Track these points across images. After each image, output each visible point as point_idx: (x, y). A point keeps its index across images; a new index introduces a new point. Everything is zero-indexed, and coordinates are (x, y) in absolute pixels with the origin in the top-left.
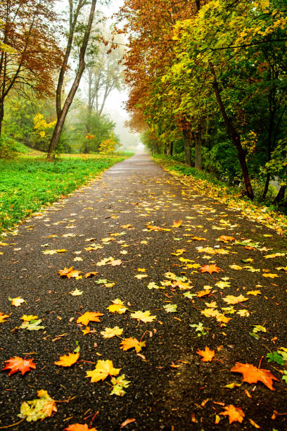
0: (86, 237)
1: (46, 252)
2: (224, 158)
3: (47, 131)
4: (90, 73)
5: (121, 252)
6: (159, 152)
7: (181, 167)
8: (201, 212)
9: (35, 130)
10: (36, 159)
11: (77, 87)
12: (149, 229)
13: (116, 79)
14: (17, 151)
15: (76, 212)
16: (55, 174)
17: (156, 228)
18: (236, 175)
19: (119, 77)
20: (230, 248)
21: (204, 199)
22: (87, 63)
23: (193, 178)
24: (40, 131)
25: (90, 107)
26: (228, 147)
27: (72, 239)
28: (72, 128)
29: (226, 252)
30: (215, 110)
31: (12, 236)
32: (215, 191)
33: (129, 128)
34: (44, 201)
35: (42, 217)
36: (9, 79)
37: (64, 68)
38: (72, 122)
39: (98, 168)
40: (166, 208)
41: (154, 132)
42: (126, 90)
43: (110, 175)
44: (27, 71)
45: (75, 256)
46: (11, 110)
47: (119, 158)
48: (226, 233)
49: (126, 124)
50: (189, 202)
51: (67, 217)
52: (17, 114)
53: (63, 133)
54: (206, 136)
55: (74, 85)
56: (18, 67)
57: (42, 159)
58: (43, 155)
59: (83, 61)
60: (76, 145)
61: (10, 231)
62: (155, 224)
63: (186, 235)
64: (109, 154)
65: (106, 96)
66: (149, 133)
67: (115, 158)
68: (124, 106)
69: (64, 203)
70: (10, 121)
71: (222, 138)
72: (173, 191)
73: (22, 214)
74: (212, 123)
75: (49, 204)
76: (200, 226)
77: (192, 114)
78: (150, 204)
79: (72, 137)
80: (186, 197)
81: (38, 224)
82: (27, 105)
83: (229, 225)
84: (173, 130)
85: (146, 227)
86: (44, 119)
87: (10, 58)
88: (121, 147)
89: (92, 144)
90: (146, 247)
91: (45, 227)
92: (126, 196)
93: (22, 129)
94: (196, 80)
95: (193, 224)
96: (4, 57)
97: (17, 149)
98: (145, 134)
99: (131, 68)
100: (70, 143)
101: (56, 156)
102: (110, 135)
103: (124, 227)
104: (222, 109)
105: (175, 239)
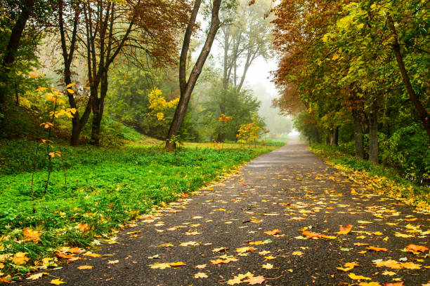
0: (214, 246)
1: (155, 266)
2: (408, 147)
3: (167, 112)
4: (227, 36)
5: (264, 266)
6: (319, 141)
7: (349, 160)
8: (379, 215)
9: (150, 111)
10: (150, 149)
11: (208, 52)
12: (304, 236)
13: (261, 43)
14: (124, 138)
15: (201, 214)
16: (175, 168)
17: (315, 236)
18: (425, 172)
19: (266, 41)
20: (422, 260)
21: (382, 199)
22: (221, 21)
23: (366, 174)
24: (156, 112)
25: (226, 81)
26: (414, 133)
27: (193, 248)
28: (201, 109)
29: (417, 267)
30: (397, 80)
31: (107, 245)
32: (398, 191)
33: (278, 109)
34: (157, 200)
35: (153, 221)
36: (117, 41)
37: (191, 28)
38: (200, 101)
39: (236, 160)
40: (328, 210)
41: (312, 113)
42: (275, 58)
43: (251, 169)
44: (141, 31)
45: (197, 271)
46: (118, 83)
47: (264, 149)
48: (416, 241)
49: (275, 103)
50: (363, 203)
51: (190, 221)
52: (126, 89)
53: (189, 115)
54: (384, 119)
55: (204, 49)
56: (128, 25)
57: (158, 149)
58: (160, 144)
59: (217, 19)
60: (206, 131)
61: (105, 238)
62: (313, 230)
63: (359, 244)
64: (251, 143)
65: (247, 66)
66: (306, 115)
67: (259, 149)
68: (272, 77)
69: (185, 203)
70: (116, 98)
71: (406, 122)
72: (338, 190)
73: (125, 216)
74: (392, 101)
75: (163, 203)
76: (378, 233)
77: (364, 87)
78: (306, 205)
79: (200, 121)
80: (357, 196)
81: (147, 229)
82: (140, 76)
83: (419, 231)
84: (338, 111)
85: (300, 233)
86: (162, 95)
87: (118, 14)
88: (268, 135)
89: (227, 130)
90: (300, 259)
91: (156, 233)
92: (273, 194)
93: (133, 109)
94: (370, 39)
95: (367, 230)
96: (110, 11)
97: (126, 135)
98: (300, 117)
99: (282, 27)
100: (198, 129)
101: (178, 144)
102: (252, 118)
103: (269, 233)
104: (407, 80)
105: (342, 249)
